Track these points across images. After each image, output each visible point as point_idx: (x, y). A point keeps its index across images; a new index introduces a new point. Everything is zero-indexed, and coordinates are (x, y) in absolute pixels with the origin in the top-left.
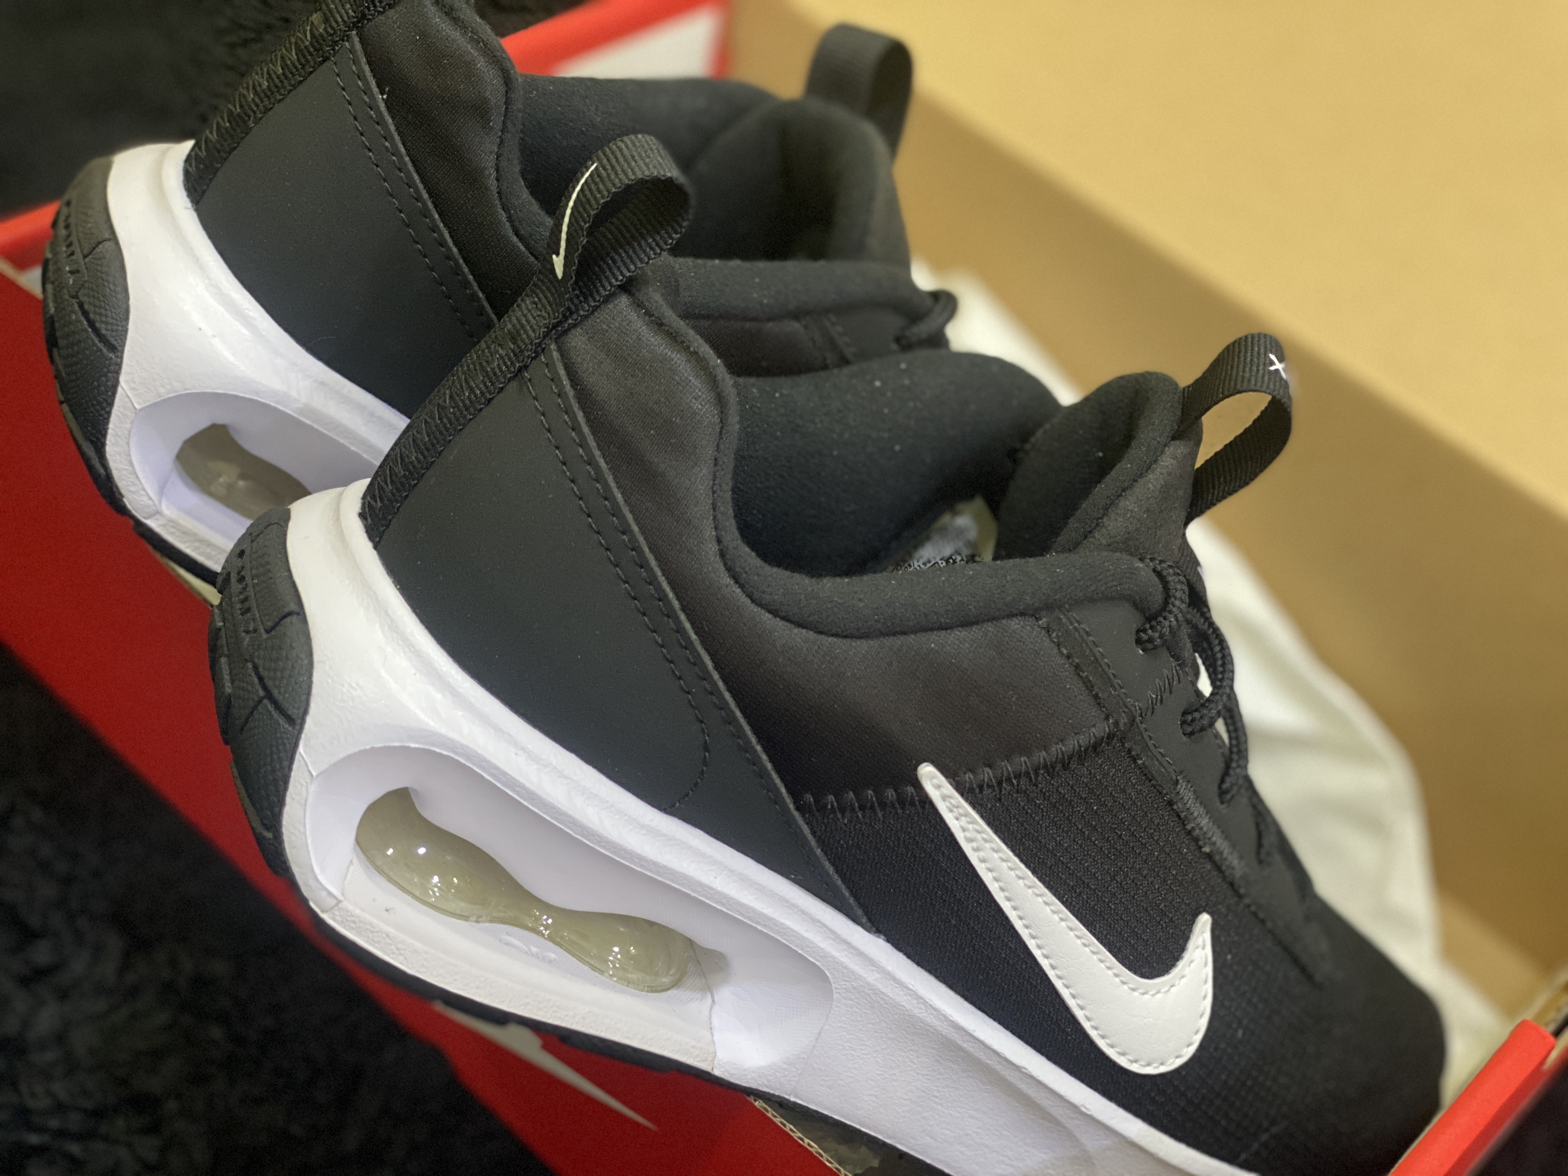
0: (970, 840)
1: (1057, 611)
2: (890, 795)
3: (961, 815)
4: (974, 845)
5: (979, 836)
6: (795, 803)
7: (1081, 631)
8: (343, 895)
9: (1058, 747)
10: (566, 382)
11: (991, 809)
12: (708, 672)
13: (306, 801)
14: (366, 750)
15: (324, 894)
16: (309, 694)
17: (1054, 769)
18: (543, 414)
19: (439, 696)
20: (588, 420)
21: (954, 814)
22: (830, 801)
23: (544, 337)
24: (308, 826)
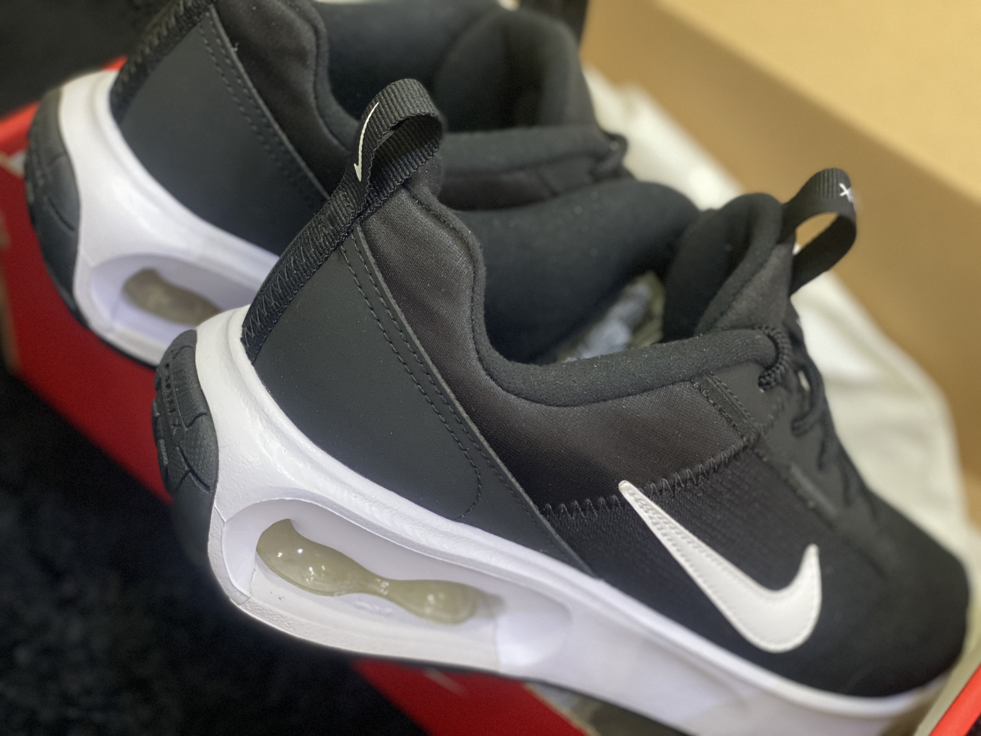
0: (655, 524)
1: (705, 375)
2: (601, 502)
3: (649, 509)
4: (659, 526)
5: (661, 521)
6: (539, 510)
7: (722, 388)
8: (251, 593)
9: (710, 460)
10: (369, 253)
11: (668, 504)
12: (477, 437)
13: (221, 537)
14: (257, 503)
15: (238, 594)
16: (217, 469)
17: (708, 474)
18: (355, 275)
19: (301, 465)
20: (385, 278)
21: (644, 509)
22: (562, 507)
23: (352, 223)
24: (224, 553)
